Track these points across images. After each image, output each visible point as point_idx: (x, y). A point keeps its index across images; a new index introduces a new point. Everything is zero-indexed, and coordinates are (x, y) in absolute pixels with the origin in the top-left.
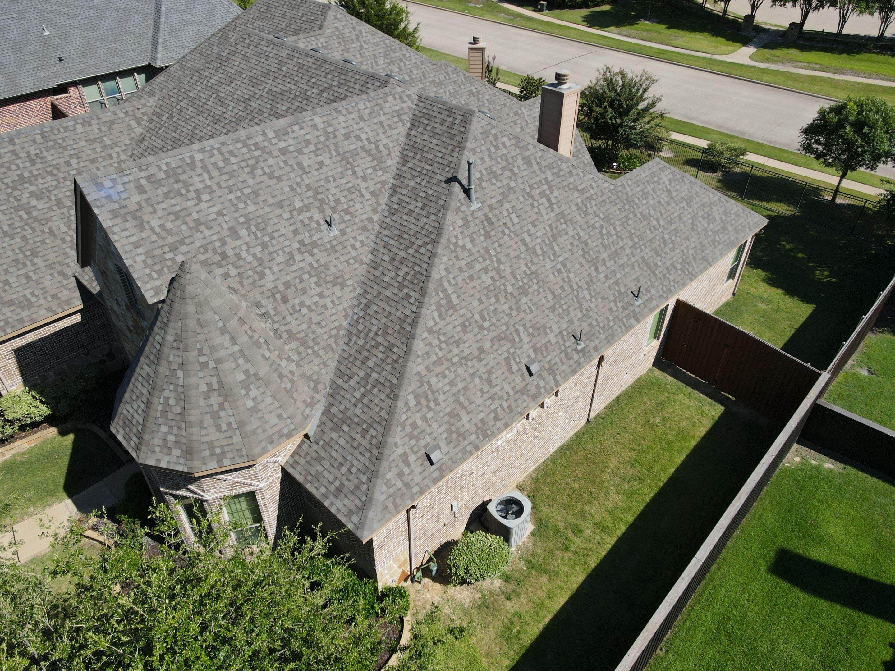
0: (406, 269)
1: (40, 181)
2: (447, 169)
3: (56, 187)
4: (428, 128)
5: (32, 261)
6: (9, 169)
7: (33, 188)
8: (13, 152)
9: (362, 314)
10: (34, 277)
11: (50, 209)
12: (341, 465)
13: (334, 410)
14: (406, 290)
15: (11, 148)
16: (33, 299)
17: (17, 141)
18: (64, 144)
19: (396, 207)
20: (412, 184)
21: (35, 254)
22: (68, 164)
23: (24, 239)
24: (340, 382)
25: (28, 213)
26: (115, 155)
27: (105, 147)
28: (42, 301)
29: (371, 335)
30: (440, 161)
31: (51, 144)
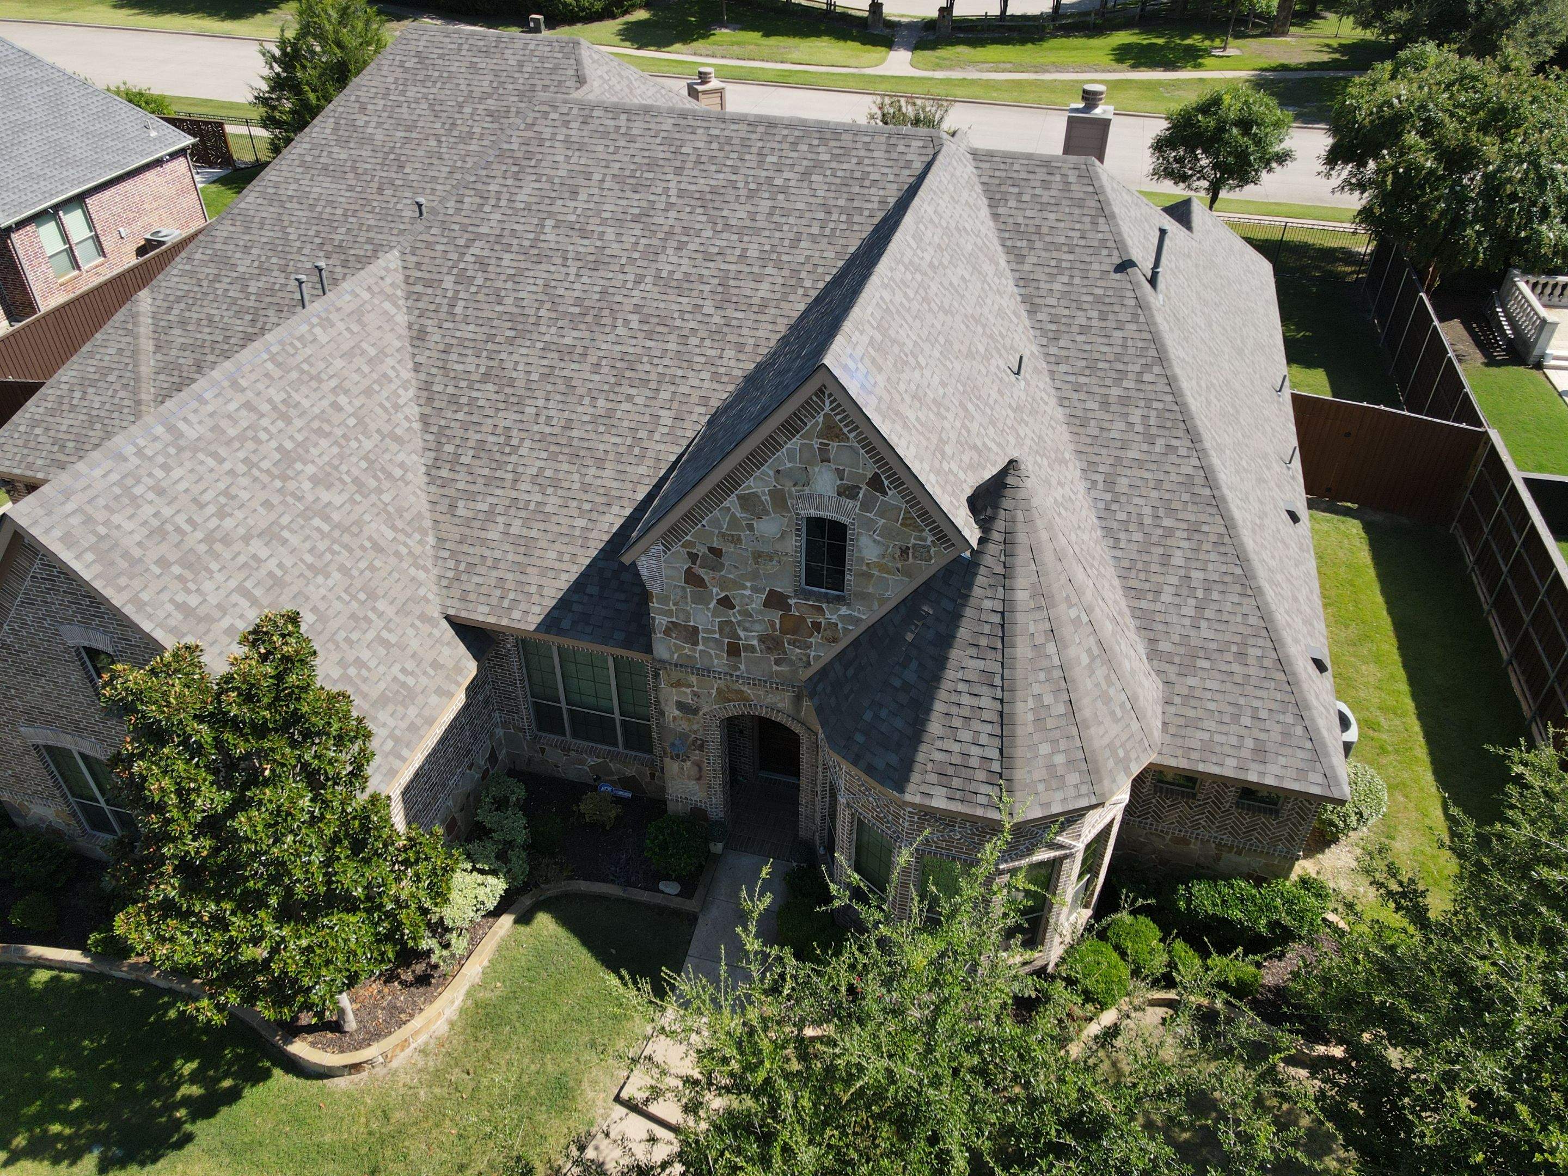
0: (1139, 412)
1: (314, 451)
2: (1105, 252)
3: (341, 456)
4: (1026, 198)
5: (374, 609)
6: (256, 440)
7: (310, 469)
8: (248, 406)
9: (1108, 496)
10: (393, 639)
11: (352, 501)
12: (1236, 717)
13: (1164, 646)
14: (1161, 442)
15: (240, 399)
16: (410, 681)
17: (243, 383)
18: (314, 372)
19: (1053, 327)
20: (1057, 286)
21: (372, 596)
22: (336, 406)
23: (343, 569)
24: (1143, 604)
25: (326, 519)
26: (392, 374)
27: (370, 361)
28: (424, 680)
29: (1148, 520)
30: (1082, 242)
31: (294, 375)
